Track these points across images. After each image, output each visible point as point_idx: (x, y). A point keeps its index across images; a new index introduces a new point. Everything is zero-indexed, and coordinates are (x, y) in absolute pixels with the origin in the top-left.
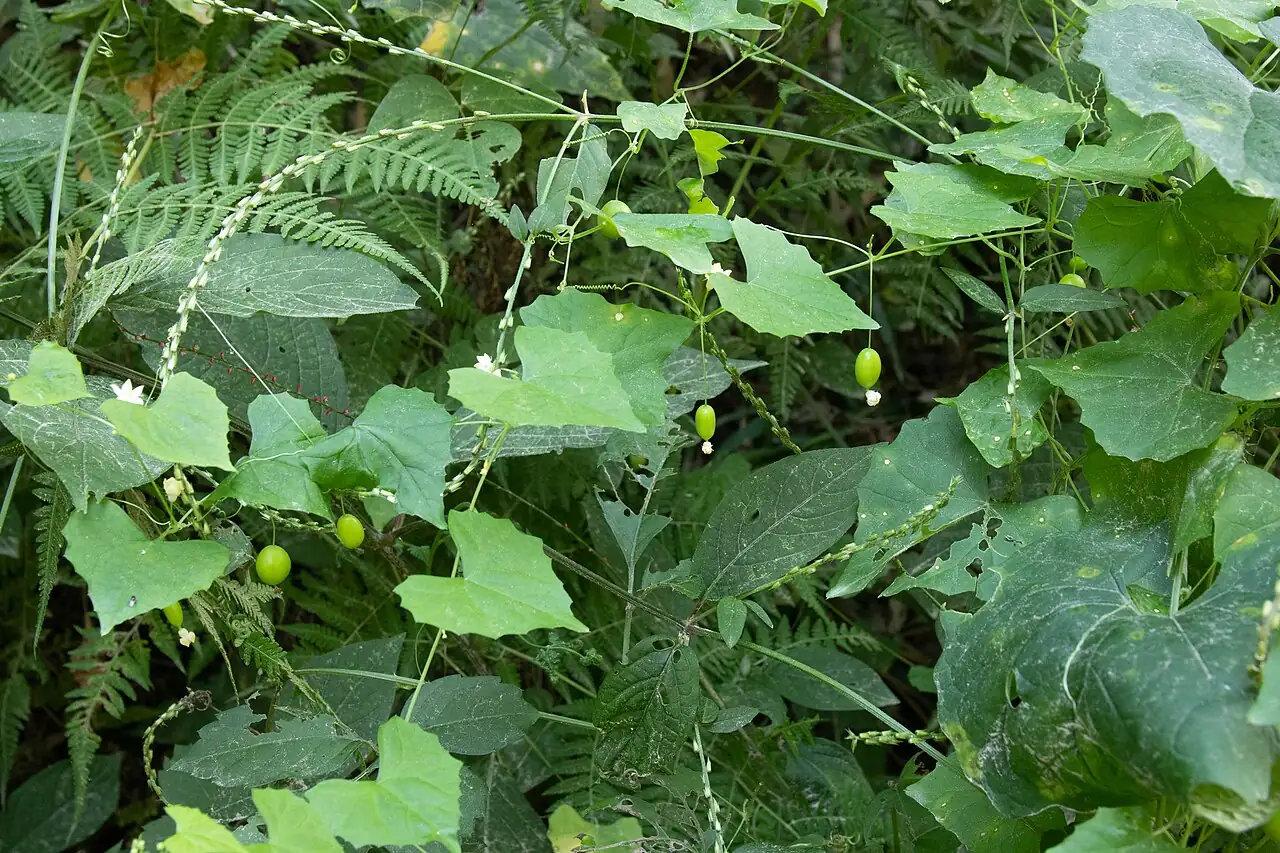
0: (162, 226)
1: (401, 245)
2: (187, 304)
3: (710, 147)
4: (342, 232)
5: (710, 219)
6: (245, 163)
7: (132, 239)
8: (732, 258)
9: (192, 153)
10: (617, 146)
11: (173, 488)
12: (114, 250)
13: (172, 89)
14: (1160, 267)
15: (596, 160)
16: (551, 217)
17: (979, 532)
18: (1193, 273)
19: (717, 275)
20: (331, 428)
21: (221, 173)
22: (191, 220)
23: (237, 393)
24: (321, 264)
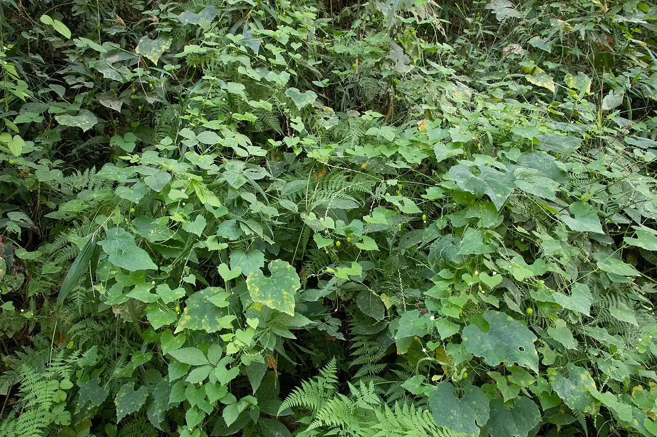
0: (322, 197)
1: (359, 200)
2: (328, 208)
3: (400, 186)
4: (349, 197)
5: (400, 197)
6: (333, 187)
7: (317, 198)
8: (402, 202)
9: (325, 185)
10: (387, 185)
11: (326, 232)
12: (315, 200)
13: (321, 175)
14: (464, 201)
15: (384, 187)
16: (377, 196)
17: (438, 239)
18: (469, 202)
19: (399, 205)
20: (347, 224)
21: (330, 188)
22: (326, 195)
23: (335, 220)
24: (345, 202)
